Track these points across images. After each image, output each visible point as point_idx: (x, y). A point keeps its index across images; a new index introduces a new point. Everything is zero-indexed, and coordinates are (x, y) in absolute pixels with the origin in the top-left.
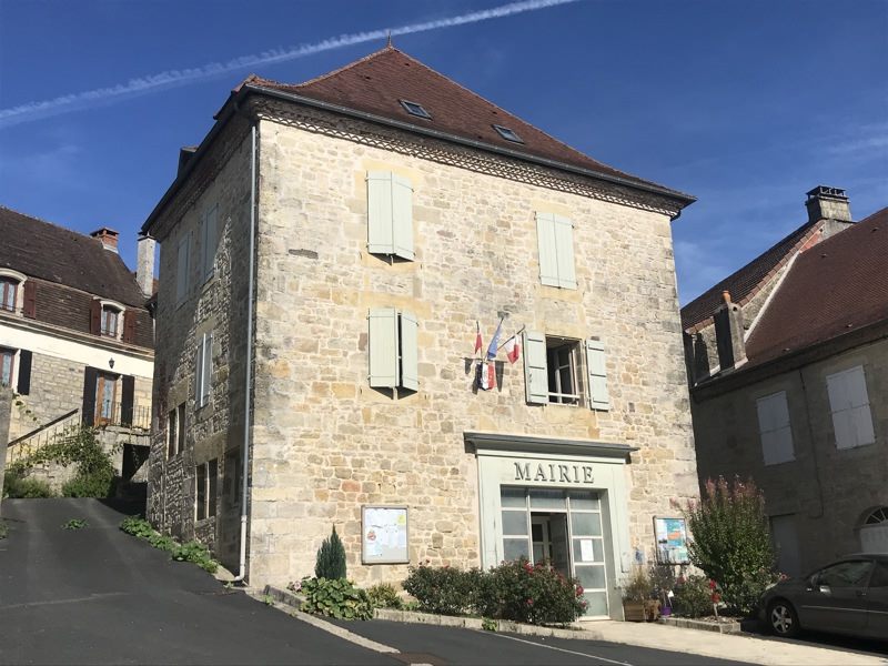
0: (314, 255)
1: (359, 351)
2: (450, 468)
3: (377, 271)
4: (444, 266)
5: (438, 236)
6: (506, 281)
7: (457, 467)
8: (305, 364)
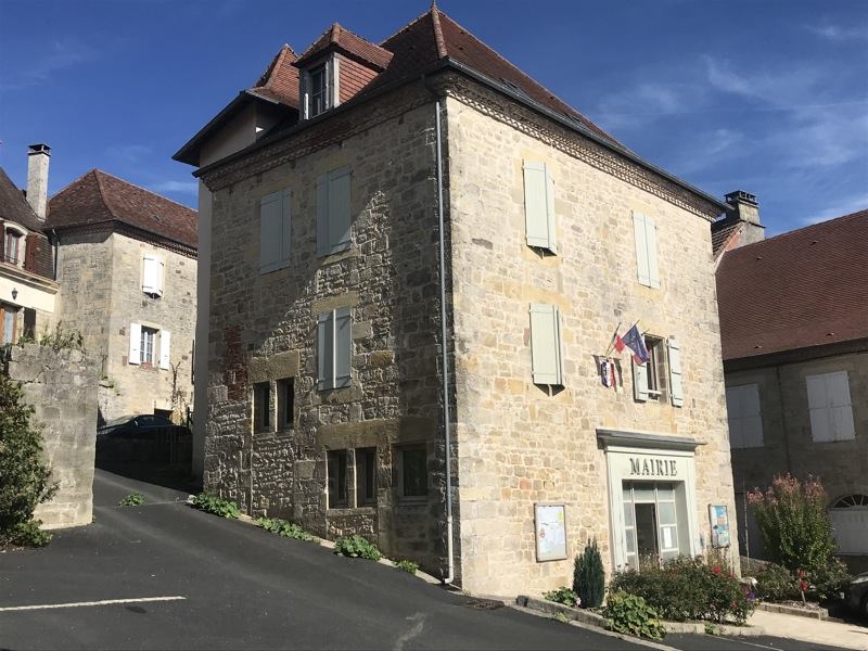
0: (489, 245)
1: (524, 347)
2: (588, 464)
3: (533, 264)
4: (576, 261)
5: (572, 231)
6: (617, 278)
7: (593, 463)
8: (488, 358)
